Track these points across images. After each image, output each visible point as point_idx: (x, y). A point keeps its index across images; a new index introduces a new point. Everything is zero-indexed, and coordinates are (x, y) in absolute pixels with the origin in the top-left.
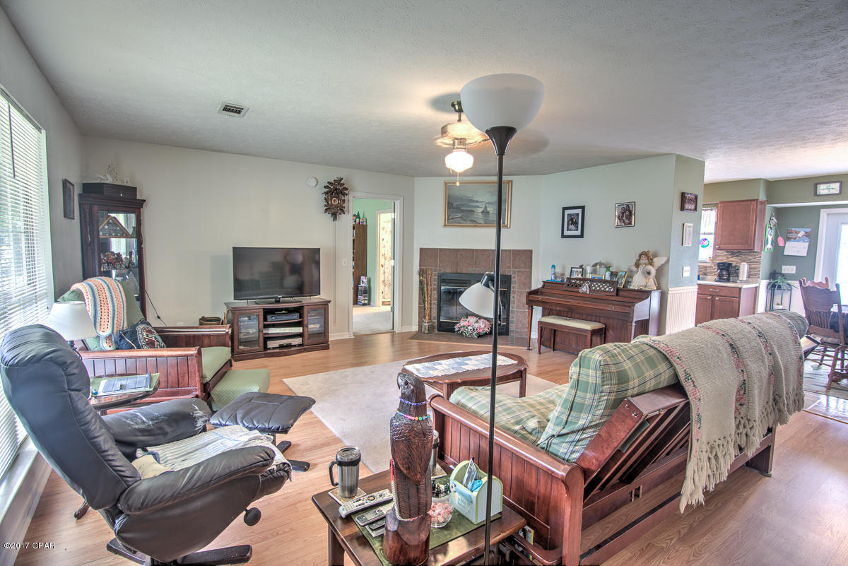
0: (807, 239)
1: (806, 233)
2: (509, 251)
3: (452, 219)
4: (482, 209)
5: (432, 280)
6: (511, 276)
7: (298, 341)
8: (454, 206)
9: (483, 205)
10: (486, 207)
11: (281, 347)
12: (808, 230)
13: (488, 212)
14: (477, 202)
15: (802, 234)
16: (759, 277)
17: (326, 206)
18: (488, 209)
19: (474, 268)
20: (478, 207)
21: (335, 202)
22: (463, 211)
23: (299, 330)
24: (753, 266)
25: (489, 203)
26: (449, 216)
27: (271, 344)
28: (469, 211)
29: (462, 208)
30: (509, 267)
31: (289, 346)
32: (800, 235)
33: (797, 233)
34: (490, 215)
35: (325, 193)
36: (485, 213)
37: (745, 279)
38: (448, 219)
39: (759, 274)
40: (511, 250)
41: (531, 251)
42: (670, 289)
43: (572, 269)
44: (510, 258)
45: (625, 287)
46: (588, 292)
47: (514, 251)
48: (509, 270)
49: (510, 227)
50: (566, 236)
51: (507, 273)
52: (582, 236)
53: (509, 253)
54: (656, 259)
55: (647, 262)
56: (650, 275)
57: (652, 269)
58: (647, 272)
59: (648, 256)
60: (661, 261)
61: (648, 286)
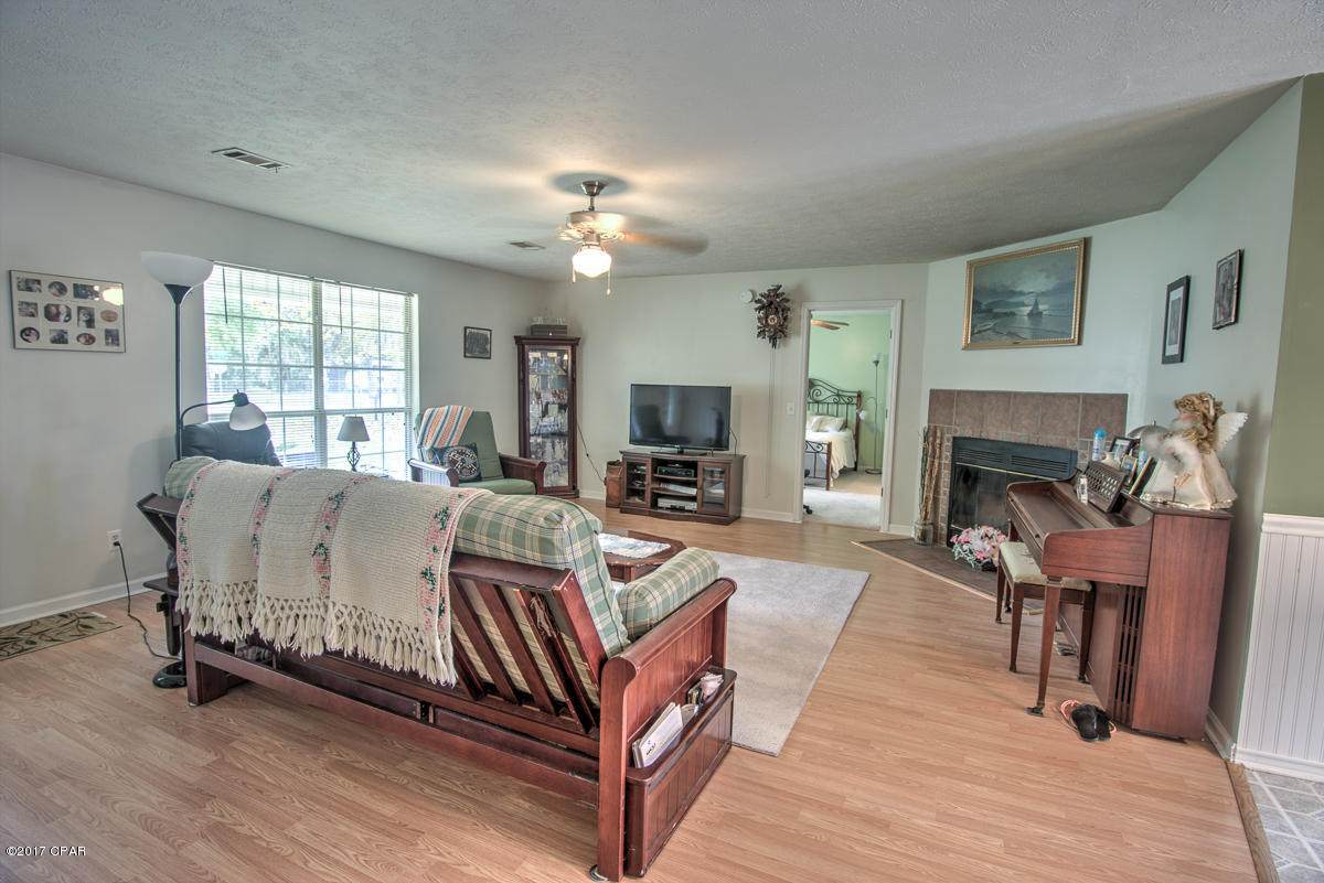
2: (1076, 396)
3: (980, 332)
4: (1030, 308)
5: (944, 448)
6: (1076, 452)
7: (692, 506)
8: (983, 307)
9: (1030, 300)
10: (1036, 304)
11: (673, 508)
13: (1040, 314)
14: (1022, 294)
17: (759, 328)
18: (1041, 307)
19: (1009, 432)
20: (1024, 305)
21: (773, 320)
22: (996, 316)
23: (692, 491)
25: (1043, 294)
26: (973, 328)
27: (663, 503)
28: (1006, 314)
29: (995, 310)
30: (1073, 433)
31: (682, 509)
34: (1044, 321)
35: (756, 309)
36: (1035, 315)
38: (972, 334)
40: (1079, 394)
41: (1123, 398)
42: (1267, 517)
43: (1115, 440)
44: (1077, 411)
45: (1138, 492)
46: (1084, 498)
47: (1086, 396)
48: (1074, 439)
49: (1079, 343)
50: (1167, 360)
51: (1069, 446)
52: (1181, 358)
53: (1076, 400)
54: (1221, 419)
55: (1187, 425)
56: (1183, 464)
57: (1183, 446)
58: (1173, 454)
59: (1195, 410)
60: (1231, 425)
61: (1181, 497)
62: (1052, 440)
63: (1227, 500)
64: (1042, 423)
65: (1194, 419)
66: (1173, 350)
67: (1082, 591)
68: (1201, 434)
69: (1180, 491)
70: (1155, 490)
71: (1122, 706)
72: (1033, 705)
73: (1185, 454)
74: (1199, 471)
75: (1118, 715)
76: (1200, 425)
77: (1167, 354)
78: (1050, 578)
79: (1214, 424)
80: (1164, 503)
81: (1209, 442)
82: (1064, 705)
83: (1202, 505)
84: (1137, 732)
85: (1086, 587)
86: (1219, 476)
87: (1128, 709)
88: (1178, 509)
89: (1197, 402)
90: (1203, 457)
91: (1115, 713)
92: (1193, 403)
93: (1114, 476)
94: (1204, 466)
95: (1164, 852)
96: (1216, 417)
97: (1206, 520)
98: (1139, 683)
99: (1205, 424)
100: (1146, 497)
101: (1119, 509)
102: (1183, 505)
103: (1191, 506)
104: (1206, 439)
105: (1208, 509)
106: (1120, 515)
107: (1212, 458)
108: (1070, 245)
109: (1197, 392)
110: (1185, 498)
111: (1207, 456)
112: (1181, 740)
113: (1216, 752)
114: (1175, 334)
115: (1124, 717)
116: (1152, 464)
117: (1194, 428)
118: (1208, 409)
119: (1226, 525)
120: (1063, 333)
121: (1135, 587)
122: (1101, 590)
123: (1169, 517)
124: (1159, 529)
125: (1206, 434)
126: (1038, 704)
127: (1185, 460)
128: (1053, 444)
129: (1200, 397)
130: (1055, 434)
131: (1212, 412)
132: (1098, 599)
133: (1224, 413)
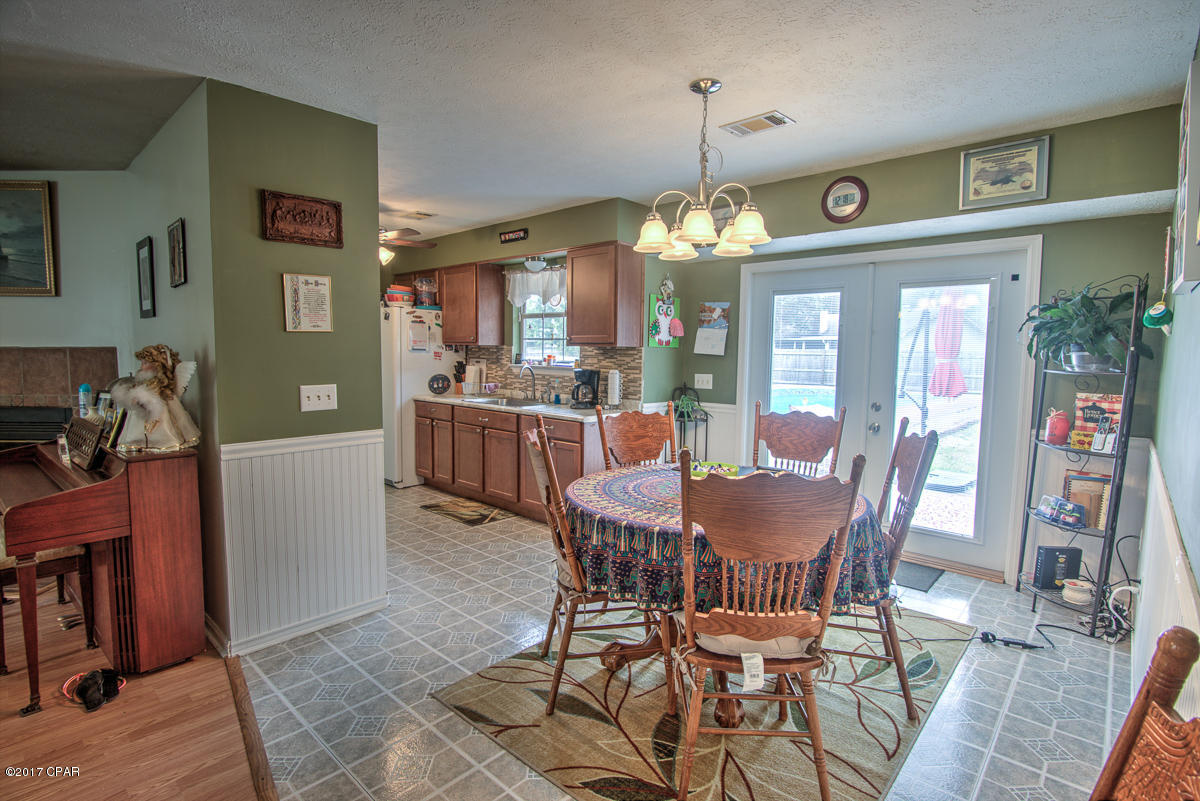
0: (724, 323)
1: (723, 310)
2: (61, 350)
12: (726, 305)
13: (6, 259)
15: (718, 312)
16: (639, 399)
18: (5, 250)
24: (632, 376)
25: (5, 235)
30: (64, 389)
32: (715, 315)
33: (712, 311)
34: (11, 266)
37: (617, 402)
39: (640, 392)
40: (65, 348)
41: (113, 351)
42: (224, 448)
43: (98, 395)
44: (66, 366)
45: (114, 445)
46: (66, 459)
47: (73, 350)
48: (66, 396)
49: (57, 293)
50: (144, 314)
51: (61, 404)
52: (153, 313)
53: (62, 355)
54: (179, 367)
55: (149, 375)
56: (149, 412)
57: (146, 395)
58: (138, 403)
59: (154, 361)
60: (186, 372)
61: (152, 442)
62: (40, 399)
63: (193, 439)
64: (25, 381)
65: (154, 369)
66: (147, 305)
67: (75, 556)
68: (163, 383)
69: (152, 437)
70: (128, 440)
71: (128, 657)
72: (27, 702)
73: (149, 402)
74: (165, 417)
75: (126, 665)
76: (160, 374)
77: (144, 309)
78: (20, 558)
79: (173, 372)
80: (140, 451)
81: (171, 390)
82: (66, 685)
83: (172, 447)
84: (148, 673)
85: (78, 551)
86: (183, 419)
87: (134, 656)
88: (152, 453)
89: (155, 353)
90: (167, 405)
91: (122, 667)
92: (151, 353)
93: (93, 432)
94: (170, 411)
95: (168, 780)
96: (174, 367)
97: (176, 460)
98: (140, 628)
99: (165, 373)
100: (122, 448)
101: (100, 464)
102: (156, 450)
103: (163, 449)
104: (167, 387)
105: (178, 449)
106: (102, 470)
107: (175, 403)
108: (33, 186)
109: (155, 344)
110: (156, 444)
111: (170, 402)
112: (189, 660)
113: (218, 655)
114: (146, 291)
115: (132, 666)
116: (125, 415)
117: (155, 377)
118: (166, 359)
119: (194, 461)
120: (36, 282)
121: (120, 539)
122: (95, 549)
123: (142, 464)
124: (134, 478)
125: (166, 382)
126: (32, 700)
127: (150, 407)
128: (42, 403)
129: (157, 348)
130: (42, 393)
131: (170, 362)
132: (93, 559)
133: (180, 362)
